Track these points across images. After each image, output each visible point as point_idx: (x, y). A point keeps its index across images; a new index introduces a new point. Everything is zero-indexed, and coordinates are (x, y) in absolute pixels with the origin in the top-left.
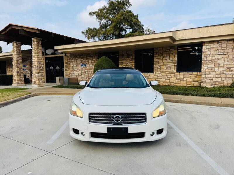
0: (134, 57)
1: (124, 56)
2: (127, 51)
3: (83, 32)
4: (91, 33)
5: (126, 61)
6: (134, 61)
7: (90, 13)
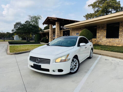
0: (106, 29)
1: (100, 28)
2: (101, 25)
3: (84, 16)
4: (88, 16)
5: (101, 31)
6: (106, 31)
7: (89, 6)
